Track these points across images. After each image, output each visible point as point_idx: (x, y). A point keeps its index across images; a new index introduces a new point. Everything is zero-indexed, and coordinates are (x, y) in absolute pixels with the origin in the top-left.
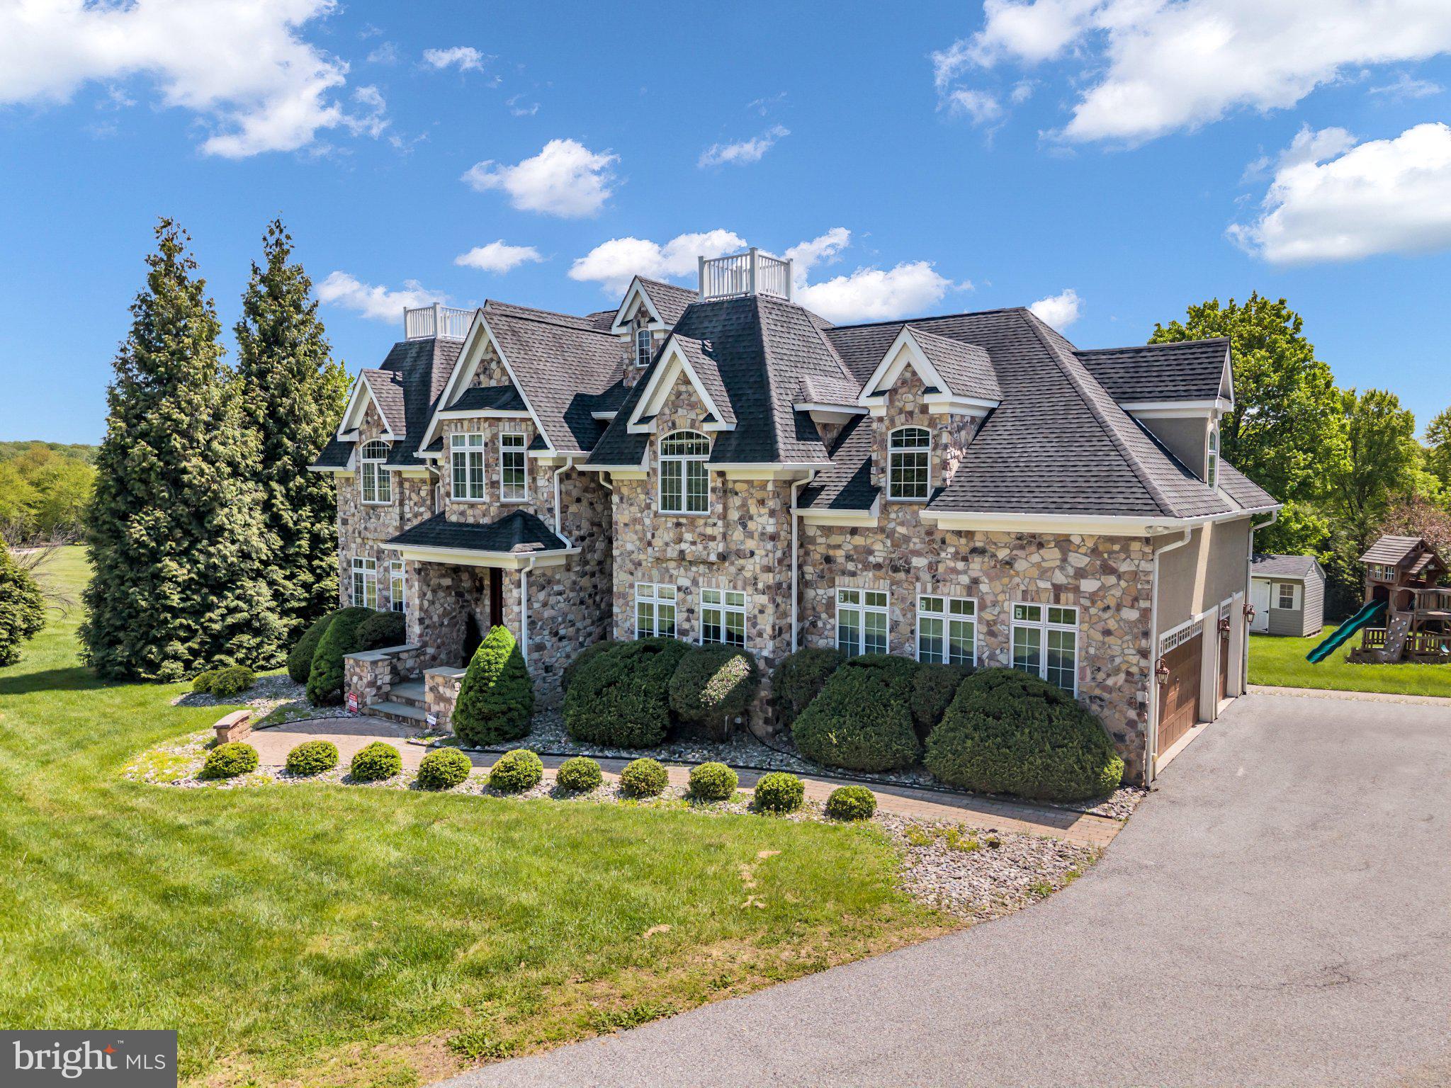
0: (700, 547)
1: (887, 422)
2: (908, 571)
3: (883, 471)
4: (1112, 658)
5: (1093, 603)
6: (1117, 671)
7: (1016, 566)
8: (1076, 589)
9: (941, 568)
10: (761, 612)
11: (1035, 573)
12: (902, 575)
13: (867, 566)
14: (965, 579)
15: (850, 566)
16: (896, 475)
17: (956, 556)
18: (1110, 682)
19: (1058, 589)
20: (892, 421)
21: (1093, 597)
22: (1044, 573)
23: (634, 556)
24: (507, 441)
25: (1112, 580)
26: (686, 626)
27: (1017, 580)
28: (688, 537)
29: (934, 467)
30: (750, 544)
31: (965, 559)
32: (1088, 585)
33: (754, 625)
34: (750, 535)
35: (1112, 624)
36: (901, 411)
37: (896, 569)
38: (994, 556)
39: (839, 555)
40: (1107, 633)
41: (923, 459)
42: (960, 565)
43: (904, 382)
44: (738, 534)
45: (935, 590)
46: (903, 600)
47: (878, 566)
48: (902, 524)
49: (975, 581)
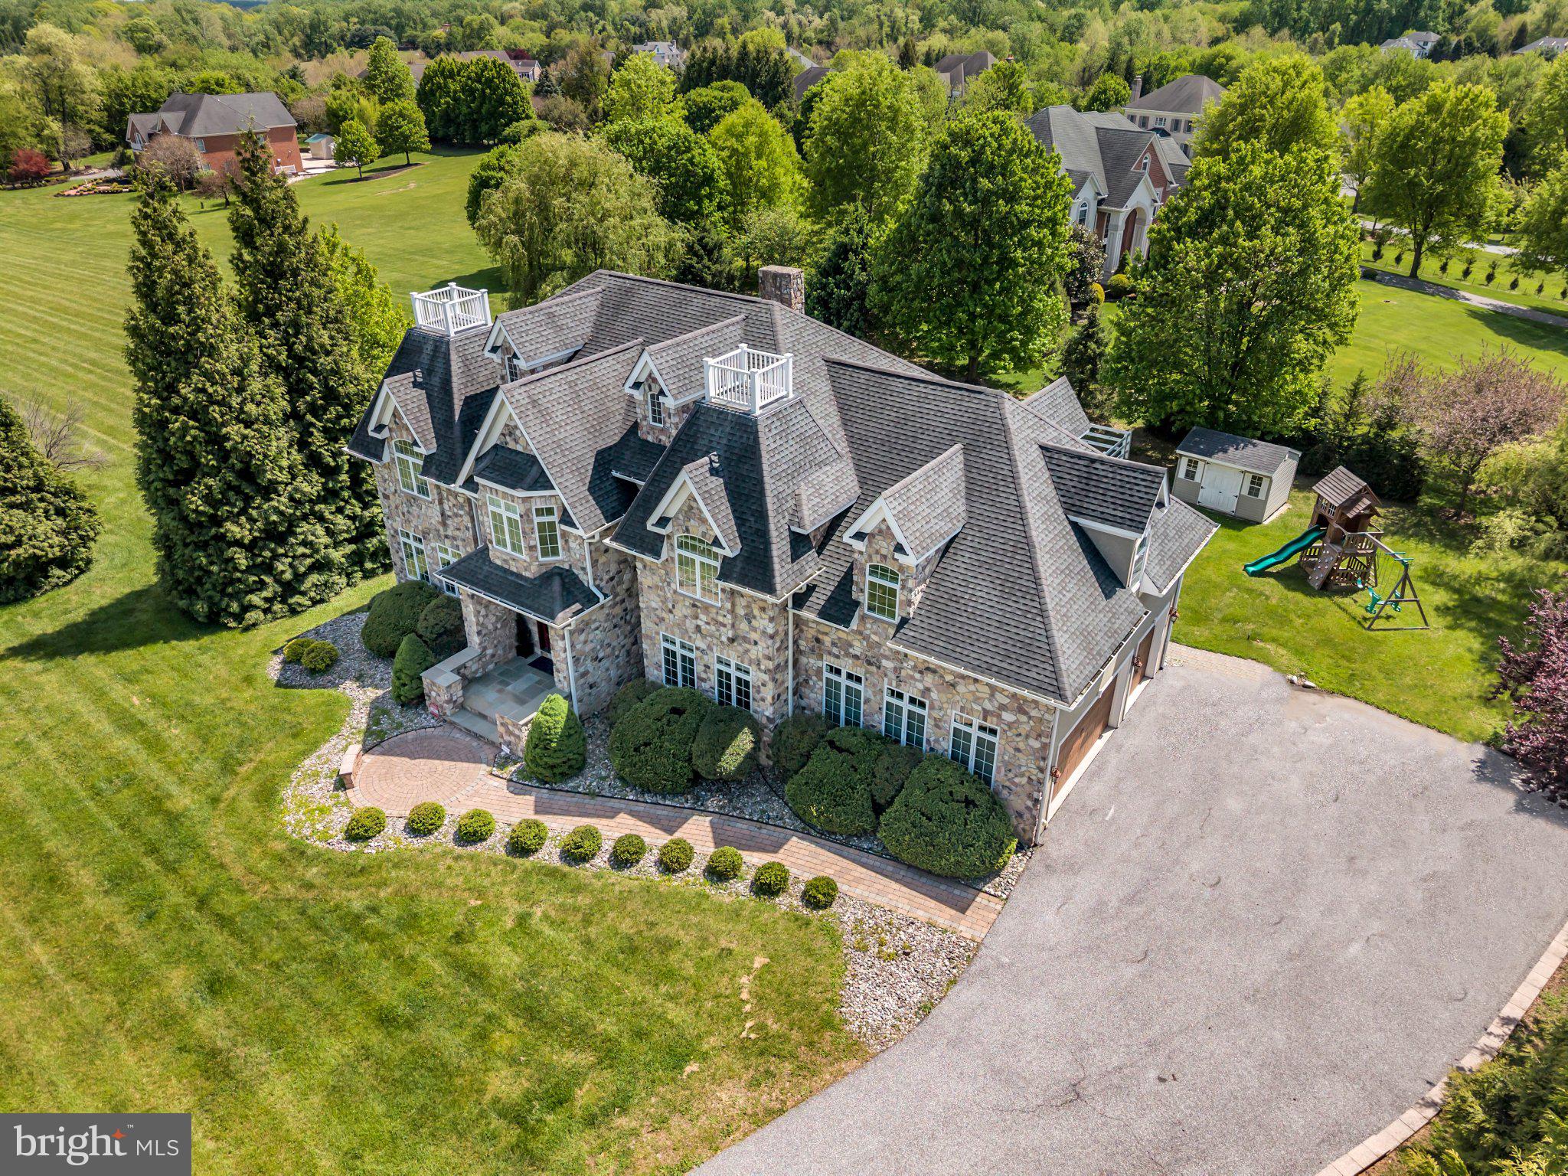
0: (713, 628)
1: (866, 556)
2: (879, 667)
3: (862, 591)
4: (1020, 766)
5: (1010, 728)
6: (1022, 775)
7: (958, 688)
8: (999, 716)
9: (903, 673)
10: (764, 685)
11: (971, 698)
12: (874, 669)
13: (847, 654)
14: (920, 686)
15: (835, 650)
16: (872, 596)
17: (915, 668)
18: (1017, 780)
19: (986, 714)
20: (870, 557)
21: (1010, 725)
22: (977, 700)
23: (658, 612)
24: (540, 512)
25: (1024, 718)
26: (704, 676)
27: (958, 698)
28: (703, 617)
29: (901, 602)
30: (754, 636)
31: (921, 672)
32: (1008, 717)
33: (759, 692)
34: (755, 630)
35: (1021, 746)
36: (877, 552)
37: (870, 663)
38: (942, 677)
39: (827, 640)
40: (1018, 750)
41: (893, 593)
42: (917, 676)
43: (880, 531)
44: (744, 626)
45: (898, 686)
46: (874, 685)
47: (856, 657)
48: (875, 634)
49: (928, 690)
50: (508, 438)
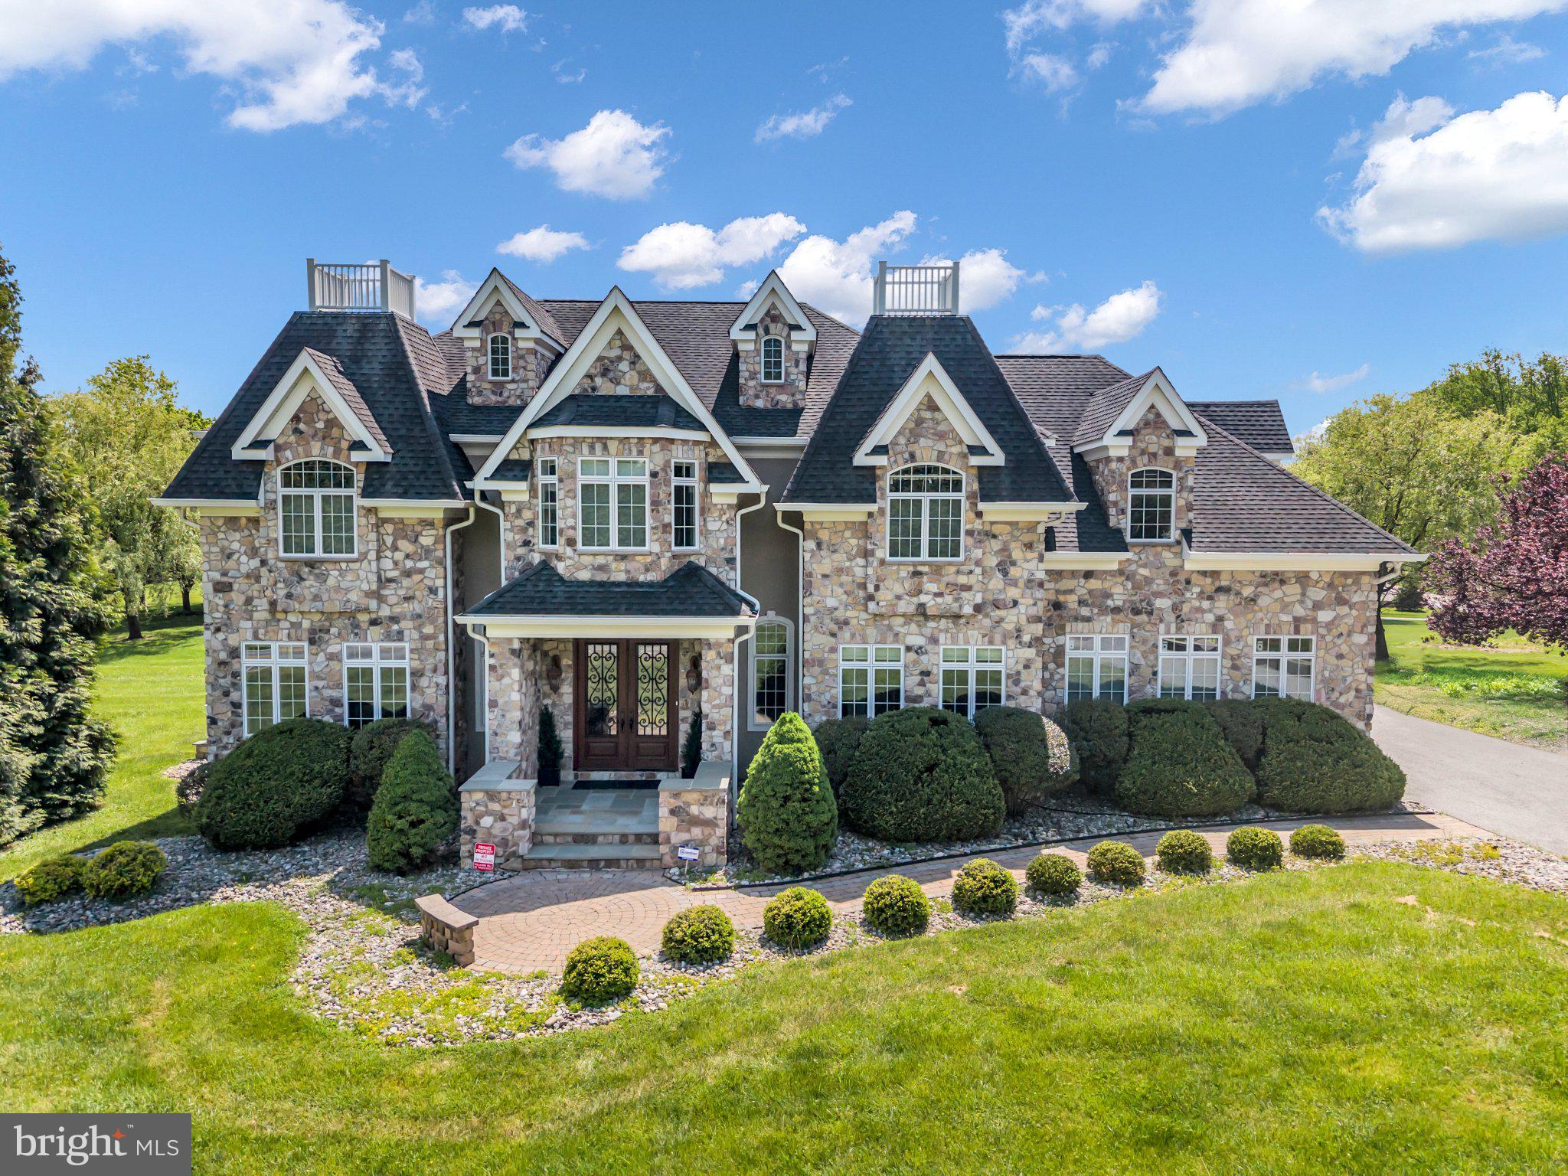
0: (949, 599)
1: (1127, 462)
2: (1150, 613)
3: (1123, 512)
4: (1344, 679)
5: (1329, 631)
6: (1349, 689)
7: (1259, 602)
8: (1314, 620)
9: (1186, 608)
10: (1026, 667)
11: (1278, 607)
12: (1144, 617)
13: (1104, 610)
14: (1210, 618)
15: (1085, 611)
16: (1135, 517)
17: (1201, 595)
18: (1342, 700)
19: (1297, 622)
20: (1134, 462)
21: (1329, 626)
22: (1285, 607)
23: (837, 614)
24: (678, 471)
25: (1345, 609)
26: (920, 691)
27: (1260, 615)
28: (933, 587)
29: (1178, 510)
30: (1013, 593)
31: (1210, 598)
32: (1324, 616)
33: (1017, 682)
34: (1014, 583)
35: (1344, 649)
36: (1143, 452)
37: (1136, 612)
38: (1238, 593)
39: (1071, 601)
40: (1340, 656)
41: (1166, 501)
42: (1206, 604)
43: (1147, 424)
44: (997, 582)
45: (1179, 630)
46: (1144, 642)
47: (1117, 610)
48: (1145, 566)
49: (1220, 619)
50: (598, 381)
